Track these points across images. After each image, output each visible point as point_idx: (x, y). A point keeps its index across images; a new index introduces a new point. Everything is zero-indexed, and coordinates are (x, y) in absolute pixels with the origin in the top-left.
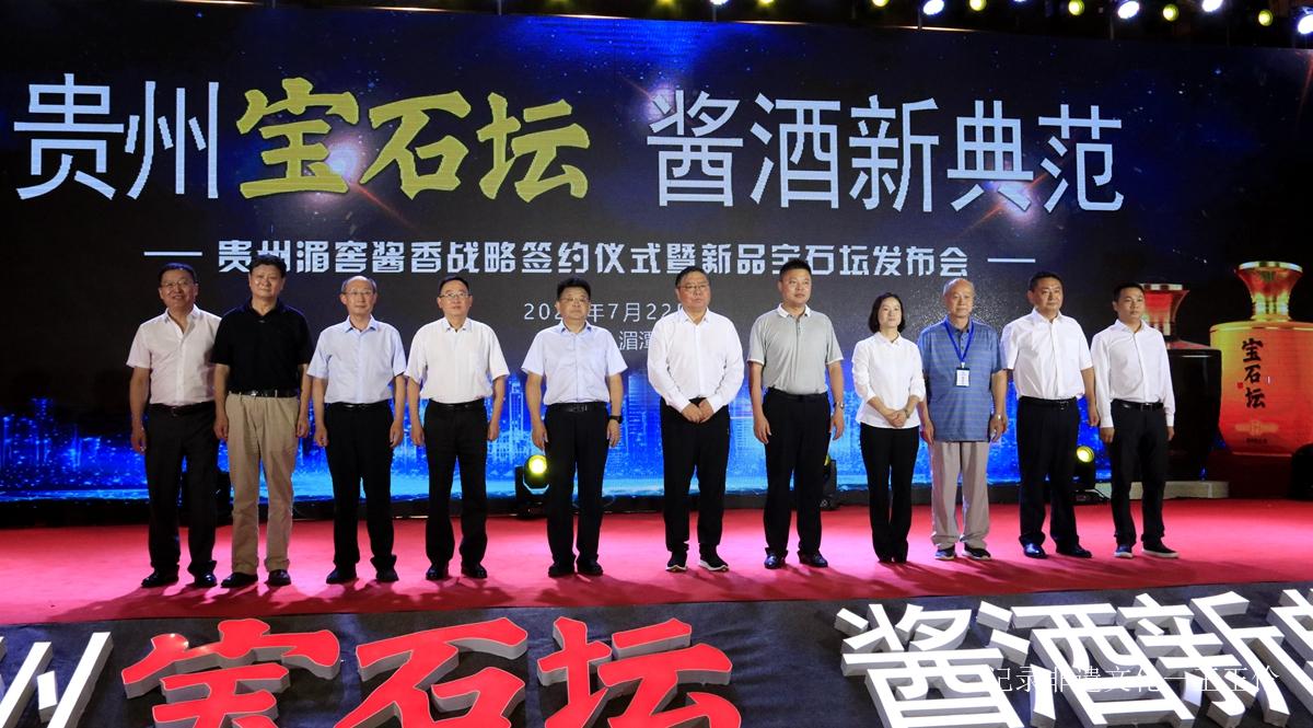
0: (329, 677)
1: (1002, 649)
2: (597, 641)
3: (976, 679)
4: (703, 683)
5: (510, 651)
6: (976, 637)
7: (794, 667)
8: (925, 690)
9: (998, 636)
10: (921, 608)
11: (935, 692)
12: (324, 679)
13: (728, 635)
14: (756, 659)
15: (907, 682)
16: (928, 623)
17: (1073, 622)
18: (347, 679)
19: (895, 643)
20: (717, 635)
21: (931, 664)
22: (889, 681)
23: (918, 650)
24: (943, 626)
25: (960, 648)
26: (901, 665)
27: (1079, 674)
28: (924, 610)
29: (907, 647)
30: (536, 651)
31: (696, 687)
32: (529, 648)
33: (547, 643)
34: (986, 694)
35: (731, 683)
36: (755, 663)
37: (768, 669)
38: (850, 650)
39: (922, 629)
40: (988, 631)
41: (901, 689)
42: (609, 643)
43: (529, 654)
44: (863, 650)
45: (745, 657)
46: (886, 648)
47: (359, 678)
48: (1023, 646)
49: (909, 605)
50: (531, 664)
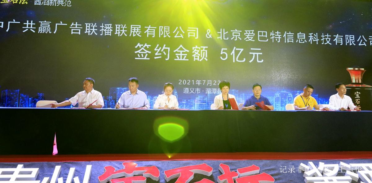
0: (157, 180)
1: (351, 177)
2: (233, 171)
5: (210, 174)
6: (342, 173)
7: (291, 180)
9: (348, 172)
10: (324, 163)
12: (155, 181)
13: (269, 170)
14: (279, 178)
16: (327, 168)
17: (369, 169)
18: (162, 181)
19: (320, 174)
20: (266, 170)
21: (331, 180)
23: (326, 176)
24: (332, 169)
25: (337, 176)
26: (323, 181)
28: (325, 164)
29: (322, 174)
30: (215, 174)
32: (213, 173)
33: (218, 171)
36: (279, 179)
39: (326, 170)
40: (345, 171)
42: (236, 171)
43: (213, 175)
44: (310, 176)
45: (277, 177)
46: (317, 176)
47: (166, 181)
48: (356, 176)
49: (320, 162)
50: (215, 178)
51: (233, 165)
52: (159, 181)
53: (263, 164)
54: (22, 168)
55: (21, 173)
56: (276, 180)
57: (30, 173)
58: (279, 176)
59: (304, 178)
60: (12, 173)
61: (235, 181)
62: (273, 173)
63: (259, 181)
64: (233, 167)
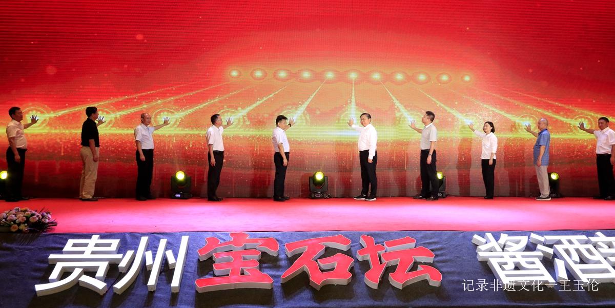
0: (275, 255)
1: (543, 252)
2: (379, 244)
3: (533, 263)
4: (423, 262)
5: (344, 248)
6: (531, 247)
7: (458, 257)
8: (513, 267)
9: (539, 247)
10: (507, 235)
11: (517, 267)
12: (273, 256)
13: (430, 243)
15: (506, 264)
16: (511, 241)
17: (570, 242)
18: (282, 256)
19: (499, 249)
20: (424, 244)
21: (514, 257)
22: (498, 263)
23: (509, 251)
24: (518, 242)
25: (524, 251)
26: (502, 257)
27: (576, 263)
29: (503, 249)
30: (354, 248)
31: (421, 263)
33: (358, 245)
34: (538, 269)
35: (434, 262)
36: (442, 255)
37: (448, 257)
38: (481, 251)
39: (508, 243)
40: (535, 245)
41: (503, 266)
42: (383, 245)
43: (352, 249)
44: (485, 251)
45: (439, 253)
46: (495, 251)
47: (287, 256)
48: (551, 251)
49: (502, 234)
50: (353, 253)
51: (380, 237)
52: (278, 256)
53: (421, 236)
54: (98, 239)
55: (97, 245)
56: (436, 256)
57: (109, 245)
58: (442, 252)
59: (477, 253)
60: (86, 245)
61: (380, 258)
62: (433, 247)
63: (413, 257)
64: (380, 240)
